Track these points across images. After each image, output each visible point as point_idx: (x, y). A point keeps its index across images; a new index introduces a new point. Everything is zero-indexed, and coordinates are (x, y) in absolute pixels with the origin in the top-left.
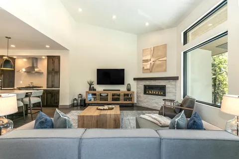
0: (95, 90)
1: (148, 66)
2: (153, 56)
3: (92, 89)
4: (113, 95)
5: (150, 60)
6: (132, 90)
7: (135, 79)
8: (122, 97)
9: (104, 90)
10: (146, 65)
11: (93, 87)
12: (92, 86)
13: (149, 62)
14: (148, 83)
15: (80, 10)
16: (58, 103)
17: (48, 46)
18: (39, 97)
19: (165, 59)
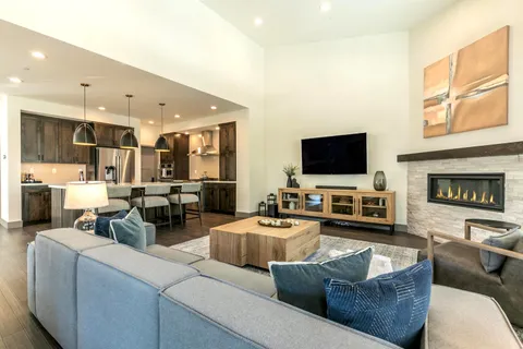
0: (298, 186)
1: (441, 115)
2: (455, 81)
3: (292, 183)
4: (336, 199)
5: (448, 96)
6: (390, 187)
7: (401, 158)
8: (357, 206)
9: (317, 187)
10: (435, 113)
11: (295, 180)
12: (293, 177)
13: (444, 104)
14: (440, 167)
15: (258, 21)
16: (234, 207)
17: (214, 108)
18: (195, 193)
19: (501, 80)
